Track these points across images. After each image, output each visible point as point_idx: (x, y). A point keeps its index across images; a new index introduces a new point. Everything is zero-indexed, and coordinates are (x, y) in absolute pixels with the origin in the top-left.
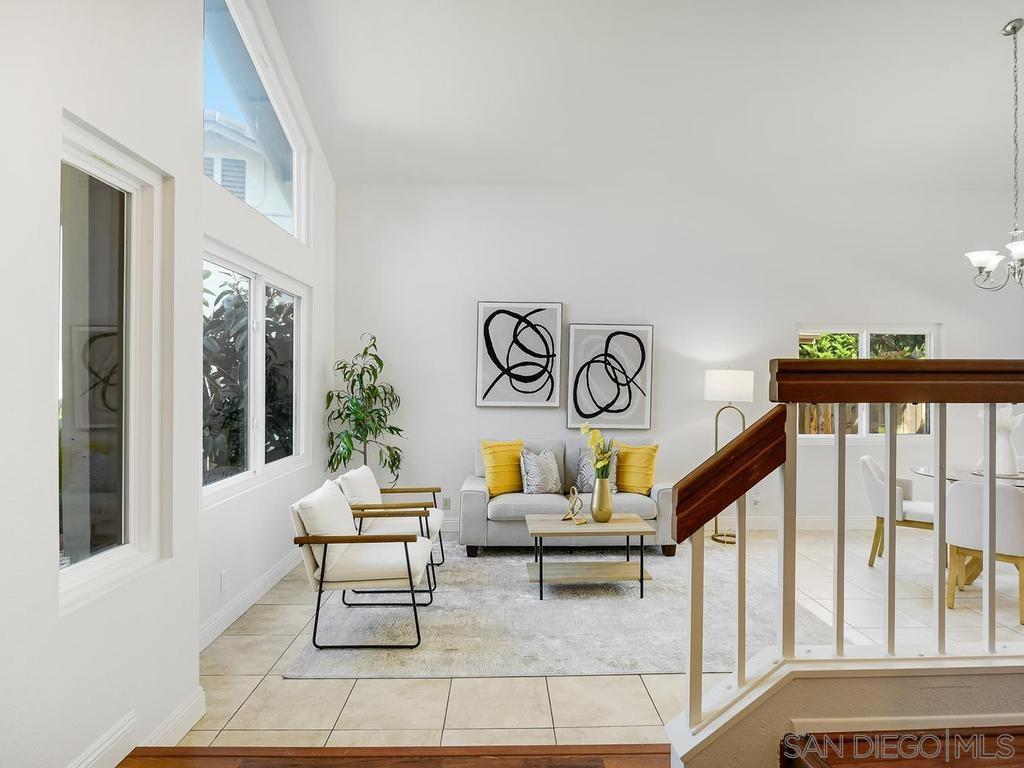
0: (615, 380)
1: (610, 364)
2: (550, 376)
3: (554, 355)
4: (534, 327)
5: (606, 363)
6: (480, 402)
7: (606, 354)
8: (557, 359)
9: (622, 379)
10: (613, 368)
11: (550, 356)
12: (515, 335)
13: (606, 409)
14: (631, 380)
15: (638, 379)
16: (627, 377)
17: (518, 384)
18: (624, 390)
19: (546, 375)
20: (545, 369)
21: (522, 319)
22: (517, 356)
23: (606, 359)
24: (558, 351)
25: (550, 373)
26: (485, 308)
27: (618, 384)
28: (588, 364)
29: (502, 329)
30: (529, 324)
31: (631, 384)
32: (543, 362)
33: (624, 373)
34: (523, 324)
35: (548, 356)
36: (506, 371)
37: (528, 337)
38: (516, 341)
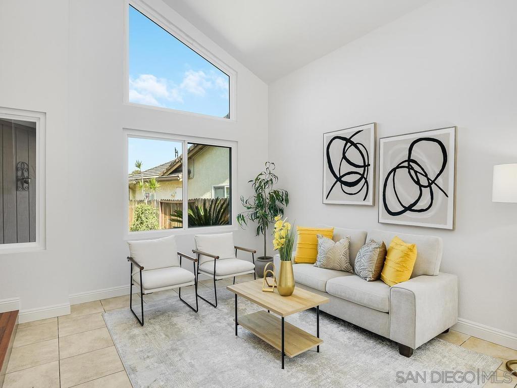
0: (418, 182)
1: (413, 169)
2: (366, 182)
3: (369, 165)
4: (355, 145)
5: (410, 168)
6: (326, 201)
7: (409, 160)
8: (371, 168)
9: (424, 181)
10: (416, 172)
11: (366, 166)
12: (344, 153)
13: (410, 208)
14: (433, 182)
15: (440, 181)
16: (428, 179)
17: (346, 188)
18: (426, 191)
19: (363, 180)
20: (362, 176)
21: (348, 140)
22: (346, 168)
23: (409, 164)
24: (371, 162)
25: (366, 179)
26: (327, 137)
27: (421, 186)
28: (394, 170)
29: (337, 150)
30: (353, 144)
31: (433, 186)
32: (361, 170)
33: (426, 176)
34: (349, 144)
35: (364, 166)
36: (339, 179)
37: (353, 154)
38: (344, 157)
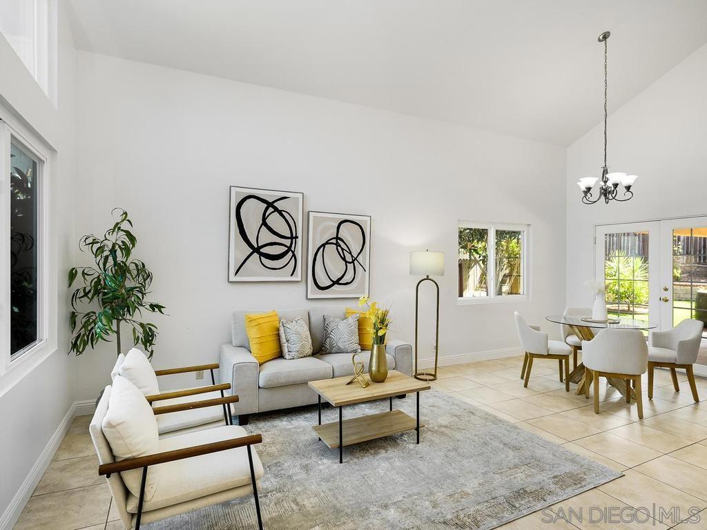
0: (344, 259)
1: (340, 246)
2: (294, 255)
3: (297, 237)
4: (280, 212)
5: (337, 245)
6: (233, 278)
7: (337, 238)
8: (299, 241)
9: (349, 258)
10: (343, 249)
11: (293, 238)
12: (264, 219)
13: (337, 282)
14: (356, 259)
15: (360, 258)
16: (352, 256)
17: (265, 261)
18: (350, 266)
19: (290, 254)
20: (289, 248)
21: (270, 205)
22: (266, 237)
23: (337, 241)
24: (300, 235)
25: (293, 252)
26: (237, 193)
27: (346, 262)
28: (323, 245)
29: (253, 212)
30: (276, 209)
31: (356, 262)
32: (287, 242)
33: (350, 253)
34: (271, 210)
35: (292, 238)
36: (256, 250)
37: (275, 220)
38: (264, 223)
